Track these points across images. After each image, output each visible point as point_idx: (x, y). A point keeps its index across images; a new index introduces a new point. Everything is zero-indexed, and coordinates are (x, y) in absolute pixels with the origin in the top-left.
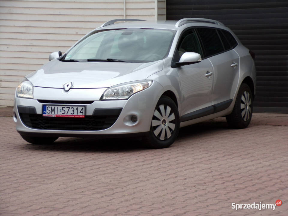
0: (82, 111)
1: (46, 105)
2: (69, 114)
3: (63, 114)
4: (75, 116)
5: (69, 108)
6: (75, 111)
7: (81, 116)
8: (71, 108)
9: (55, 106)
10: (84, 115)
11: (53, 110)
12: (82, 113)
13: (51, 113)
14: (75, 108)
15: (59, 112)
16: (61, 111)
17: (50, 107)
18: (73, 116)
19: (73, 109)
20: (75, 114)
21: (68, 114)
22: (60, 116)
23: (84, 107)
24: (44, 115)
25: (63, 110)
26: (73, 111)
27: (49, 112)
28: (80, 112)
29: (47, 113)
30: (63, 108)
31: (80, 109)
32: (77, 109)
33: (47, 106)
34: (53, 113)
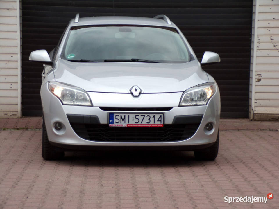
0: (160, 120)
1: (113, 113)
2: (144, 122)
3: (136, 123)
4: (151, 125)
5: (144, 116)
6: (152, 119)
7: (159, 125)
8: (147, 116)
9: (126, 114)
10: (162, 123)
11: (123, 119)
12: (160, 122)
13: (121, 122)
14: (152, 116)
15: (132, 120)
16: (133, 120)
17: (119, 116)
18: (150, 126)
19: (149, 117)
20: (152, 122)
21: (142, 123)
22: (133, 125)
23: (162, 115)
24: (111, 125)
25: (136, 118)
26: (149, 119)
27: (117, 121)
28: (158, 121)
29: (114, 123)
30: (136, 116)
31: (157, 116)
32: (154, 117)
33: (115, 115)
34: (123, 122)
